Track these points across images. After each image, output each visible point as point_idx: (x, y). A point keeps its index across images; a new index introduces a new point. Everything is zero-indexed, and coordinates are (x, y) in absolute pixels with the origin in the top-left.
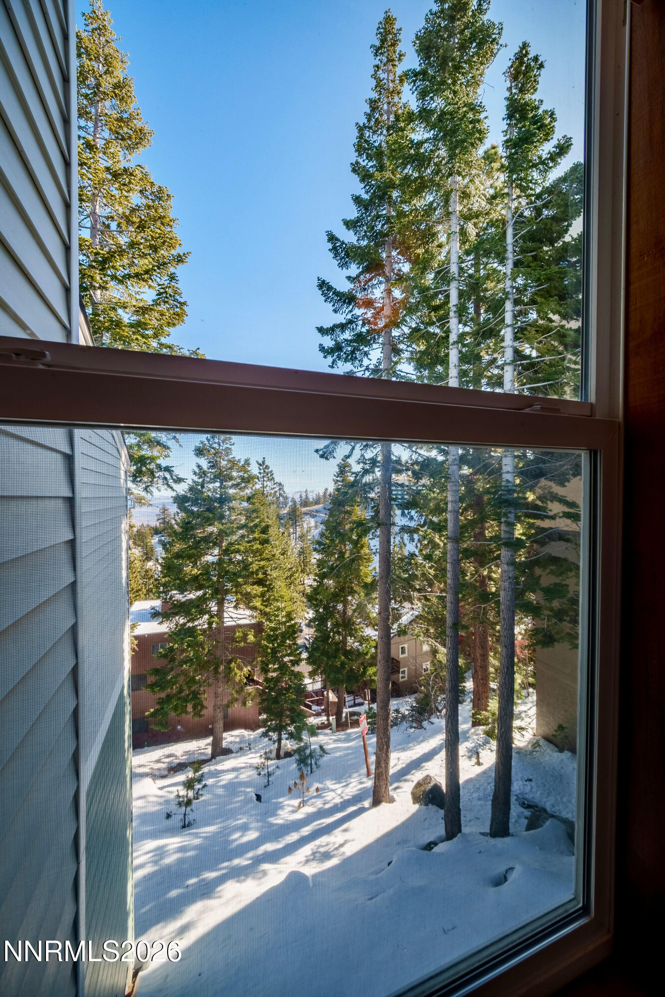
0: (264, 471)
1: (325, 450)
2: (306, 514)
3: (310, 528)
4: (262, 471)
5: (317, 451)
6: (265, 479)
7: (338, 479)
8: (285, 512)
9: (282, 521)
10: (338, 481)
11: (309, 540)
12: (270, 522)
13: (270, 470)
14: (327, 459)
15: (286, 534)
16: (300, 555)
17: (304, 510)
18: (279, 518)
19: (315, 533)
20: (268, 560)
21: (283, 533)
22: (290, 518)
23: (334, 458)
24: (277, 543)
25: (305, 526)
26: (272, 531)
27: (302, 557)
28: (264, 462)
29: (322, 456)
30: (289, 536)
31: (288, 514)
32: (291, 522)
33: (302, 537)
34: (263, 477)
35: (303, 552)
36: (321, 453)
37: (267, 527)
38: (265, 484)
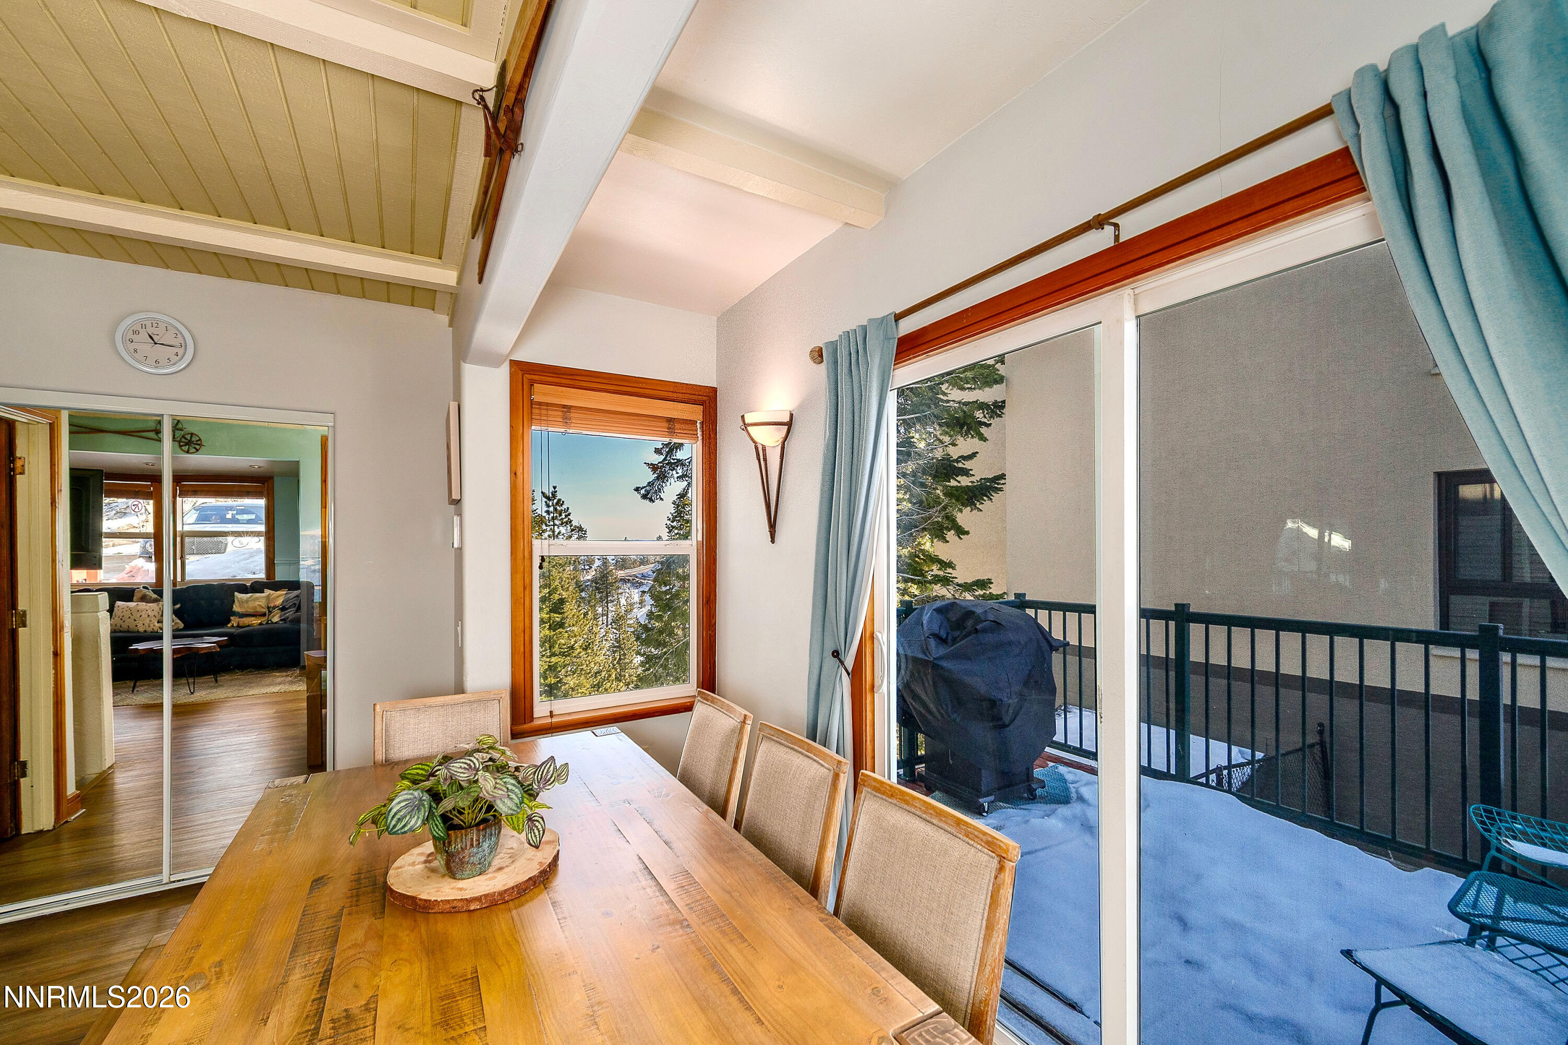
0: (555, 509)
1: (648, 488)
2: (624, 581)
3: (632, 605)
4: (551, 509)
5: (637, 489)
6: (557, 522)
7: (675, 524)
8: (589, 577)
9: (583, 594)
10: (673, 527)
11: (630, 626)
12: (565, 595)
13: (565, 507)
14: (651, 500)
15: (590, 615)
16: (614, 652)
17: (621, 574)
18: (580, 587)
19: (641, 614)
20: (563, 654)
21: (586, 614)
22: (597, 588)
23: (662, 499)
24: (575, 629)
25: (623, 601)
26: (570, 608)
27: (617, 655)
28: (554, 494)
29: (644, 497)
30: (595, 619)
31: (594, 580)
32: (598, 596)
33: (618, 621)
34: (553, 518)
35: (619, 647)
36: (643, 492)
37: (562, 601)
38: (557, 531)
